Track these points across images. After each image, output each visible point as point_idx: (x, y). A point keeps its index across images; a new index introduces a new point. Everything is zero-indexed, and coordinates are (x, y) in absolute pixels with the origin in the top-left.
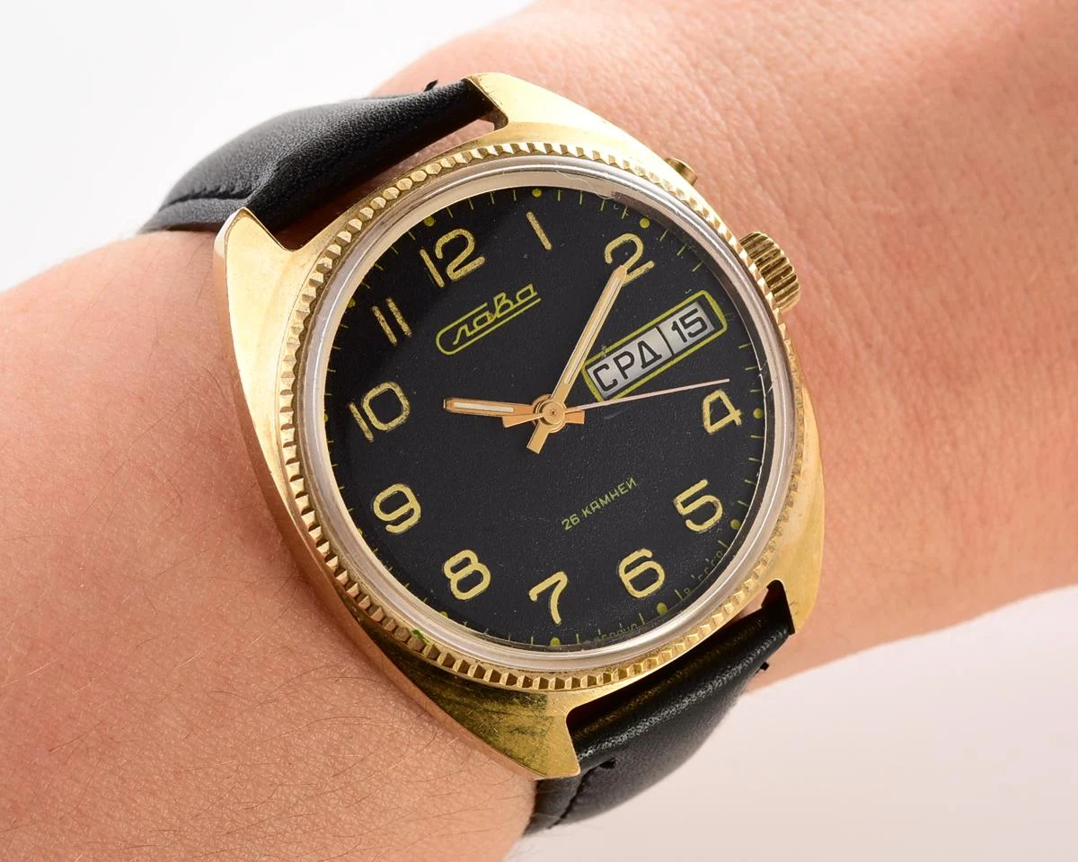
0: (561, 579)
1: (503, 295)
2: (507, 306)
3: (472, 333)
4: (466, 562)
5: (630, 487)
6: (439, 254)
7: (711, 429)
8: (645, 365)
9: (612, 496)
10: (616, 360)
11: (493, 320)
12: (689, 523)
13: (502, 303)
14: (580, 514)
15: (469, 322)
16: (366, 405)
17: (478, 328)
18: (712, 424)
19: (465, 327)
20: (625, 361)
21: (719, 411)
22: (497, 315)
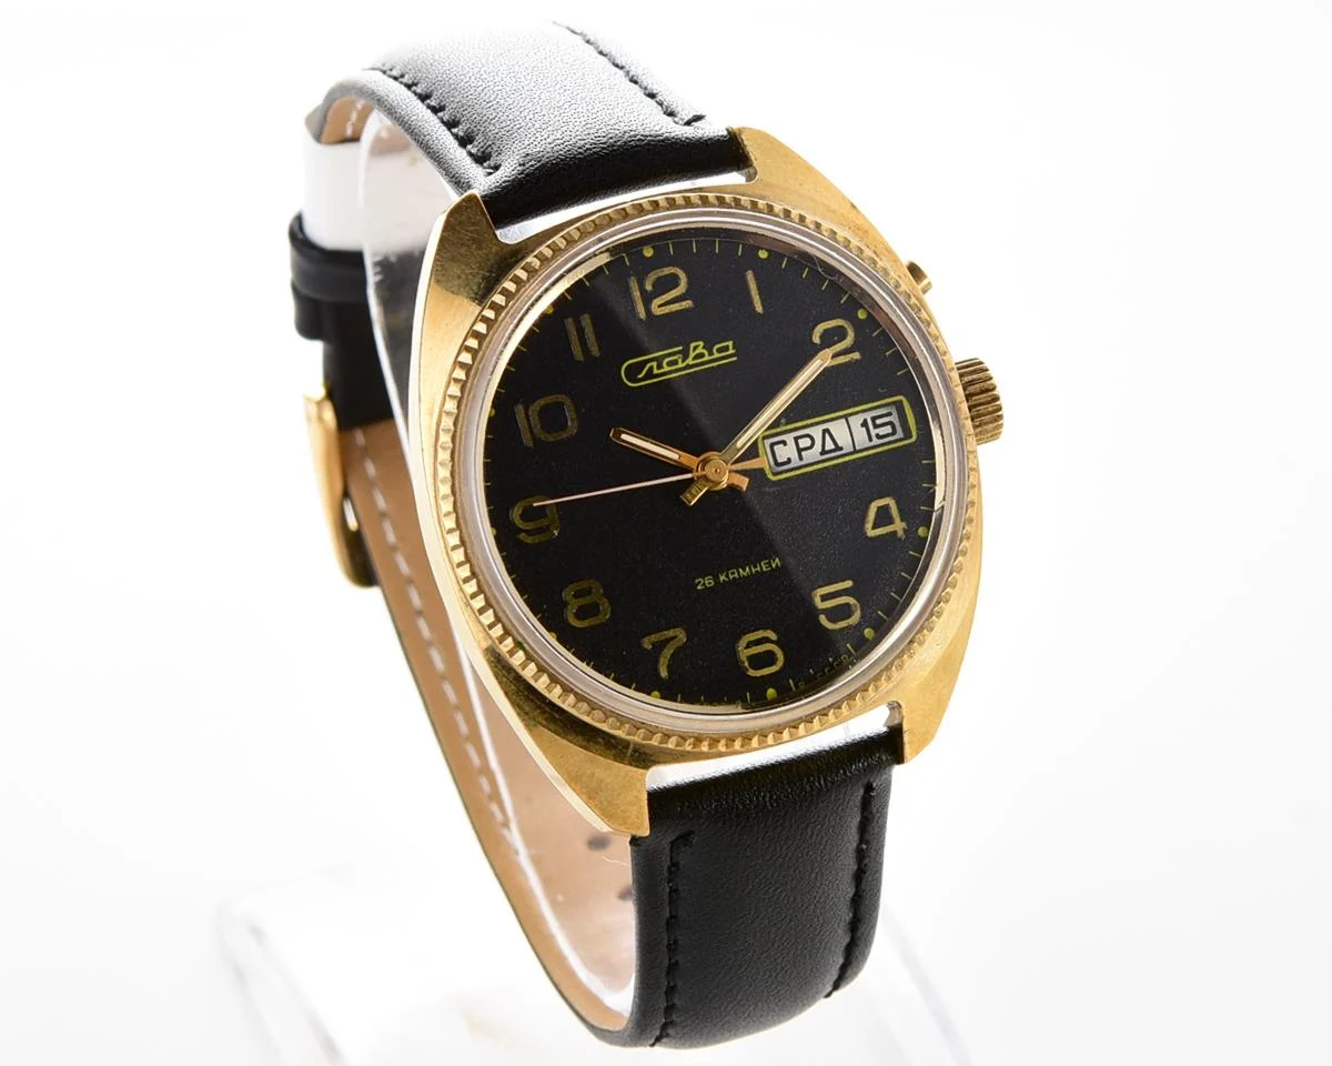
0: (680, 634)
1: (701, 343)
2: (702, 355)
3: (659, 372)
4: (590, 591)
5: (774, 566)
6: (649, 287)
7: (870, 533)
8: (824, 452)
9: (753, 570)
10: (796, 439)
11: (684, 365)
12: (823, 619)
13: (698, 351)
14: (716, 578)
15: (659, 361)
16: (533, 411)
17: (666, 368)
18: (874, 528)
19: (654, 364)
20: (804, 443)
21: (884, 517)
22: (690, 361)
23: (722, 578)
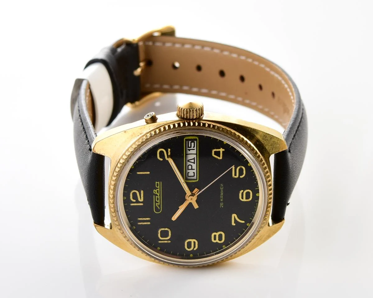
0: (234, 216)
1: (154, 190)
2: (158, 191)
3: (159, 203)
4: (215, 236)
5: (222, 186)
6: (135, 201)
7: (221, 158)
8: (194, 163)
9: (222, 191)
10: (188, 169)
11: (159, 196)
12: (241, 177)
13: (156, 192)
14: (221, 202)
15: (156, 202)
16: (161, 238)
17: (159, 201)
19: (157, 204)
20: (190, 167)
21: (218, 154)
22: (158, 194)
23: (222, 200)
